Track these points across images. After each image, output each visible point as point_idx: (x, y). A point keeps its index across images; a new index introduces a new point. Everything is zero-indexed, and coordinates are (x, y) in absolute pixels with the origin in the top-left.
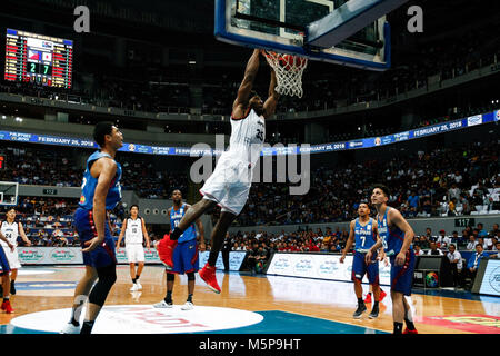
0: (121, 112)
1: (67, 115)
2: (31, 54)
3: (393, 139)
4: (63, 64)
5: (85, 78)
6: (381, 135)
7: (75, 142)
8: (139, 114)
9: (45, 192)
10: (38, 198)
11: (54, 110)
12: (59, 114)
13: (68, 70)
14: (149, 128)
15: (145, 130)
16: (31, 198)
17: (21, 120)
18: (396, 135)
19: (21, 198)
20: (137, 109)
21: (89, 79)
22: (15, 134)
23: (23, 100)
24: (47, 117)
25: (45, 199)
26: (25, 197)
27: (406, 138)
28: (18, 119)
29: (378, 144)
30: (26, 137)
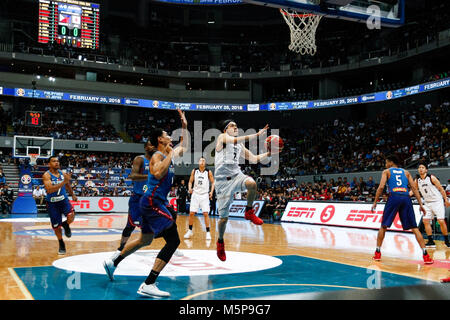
0: (145, 71)
1: (95, 75)
2: (62, 18)
3: (405, 92)
4: (91, 26)
5: (112, 40)
6: (392, 89)
7: (103, 100)
8: (161, 73)
9: (77, 146)
10: (71, 152)
11: (83, 70)
12: (88, 73)
13: (96, 32)
14: (171, 86)
15: (168, 87)
16: (65, 152)
17: (54, 80)
18: (407, 89)
19: (56, 152)
20: (160, 68)
21: (115, 40)
22: (49, 93)
23: (56, 61)
24: (77, 76)
25: (77, 152)
26: (60, 151)
27: (416, 92)
28: (51, 79)
29: (389, 98)
30: (58, 96)
